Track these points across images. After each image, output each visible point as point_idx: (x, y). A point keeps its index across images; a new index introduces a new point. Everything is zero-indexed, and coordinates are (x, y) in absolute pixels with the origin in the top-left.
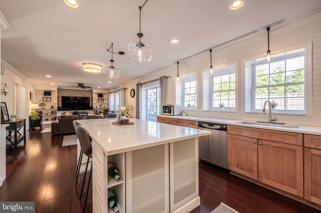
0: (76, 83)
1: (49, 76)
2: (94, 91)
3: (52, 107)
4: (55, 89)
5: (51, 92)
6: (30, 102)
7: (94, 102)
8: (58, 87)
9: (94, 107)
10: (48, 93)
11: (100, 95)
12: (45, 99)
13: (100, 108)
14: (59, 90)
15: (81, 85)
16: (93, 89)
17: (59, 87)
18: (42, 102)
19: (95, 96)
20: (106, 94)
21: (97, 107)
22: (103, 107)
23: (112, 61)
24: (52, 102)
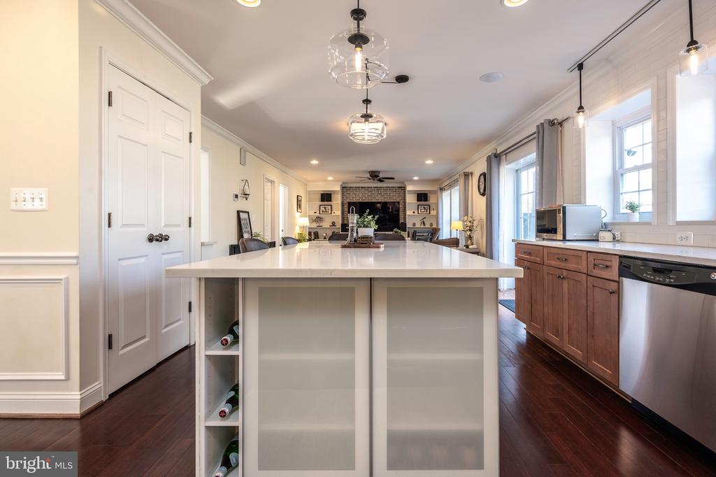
0: (366, 172)
1: (314, 162)
2: (409, 188)
3: (333, 224)
4: (337, 188)
5: (330, 194)
6: (298, 215)
7: (409, 212)
8: (341, 183)
9: (409, 225)
10: (326, 197)
11: (422, 197)
12: (322, 208)
13: (422, 226)
14: (344, 188)
15: (374, 175)
16: (406, 183)
17: (344, 183)
18: (317, 214)
19: (411, 199)
20: (434, 192)
21: (414, 224)
22: (428, 226)
23: (367, 101)
24: (333, 214)
